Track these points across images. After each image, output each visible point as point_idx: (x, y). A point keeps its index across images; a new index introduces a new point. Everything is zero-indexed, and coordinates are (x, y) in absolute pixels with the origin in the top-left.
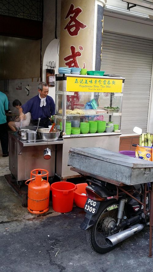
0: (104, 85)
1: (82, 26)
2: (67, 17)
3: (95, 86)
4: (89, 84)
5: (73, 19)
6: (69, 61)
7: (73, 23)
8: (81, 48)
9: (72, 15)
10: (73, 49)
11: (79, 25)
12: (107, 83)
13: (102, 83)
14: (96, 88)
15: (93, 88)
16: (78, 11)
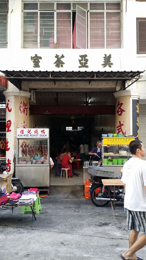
0: (123, 141)
1: (124, 111)
2: (117, 107)
3: (118, 142)
4: (115, 141)
5: (120, 108)
6: (118, 128)
7: (120, 110)
8: (124, 122)
9: (119, 106)
10: (120, 122)
11: (122, 111)
12: (125, 140)
13: (122, 140)
14: (119, 143)
15: (117, 143)
16: (122, 104)
